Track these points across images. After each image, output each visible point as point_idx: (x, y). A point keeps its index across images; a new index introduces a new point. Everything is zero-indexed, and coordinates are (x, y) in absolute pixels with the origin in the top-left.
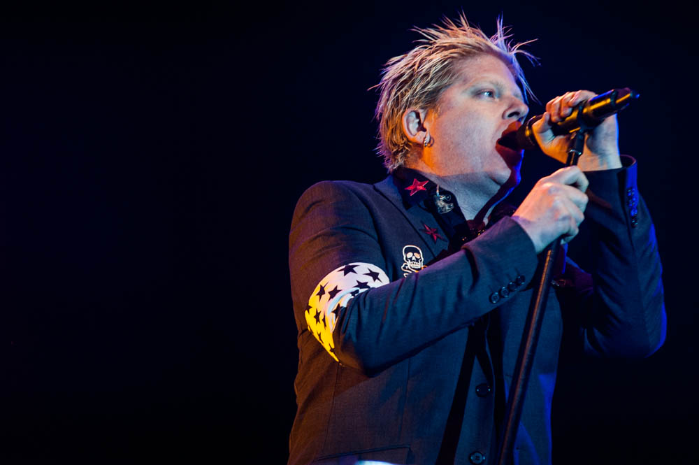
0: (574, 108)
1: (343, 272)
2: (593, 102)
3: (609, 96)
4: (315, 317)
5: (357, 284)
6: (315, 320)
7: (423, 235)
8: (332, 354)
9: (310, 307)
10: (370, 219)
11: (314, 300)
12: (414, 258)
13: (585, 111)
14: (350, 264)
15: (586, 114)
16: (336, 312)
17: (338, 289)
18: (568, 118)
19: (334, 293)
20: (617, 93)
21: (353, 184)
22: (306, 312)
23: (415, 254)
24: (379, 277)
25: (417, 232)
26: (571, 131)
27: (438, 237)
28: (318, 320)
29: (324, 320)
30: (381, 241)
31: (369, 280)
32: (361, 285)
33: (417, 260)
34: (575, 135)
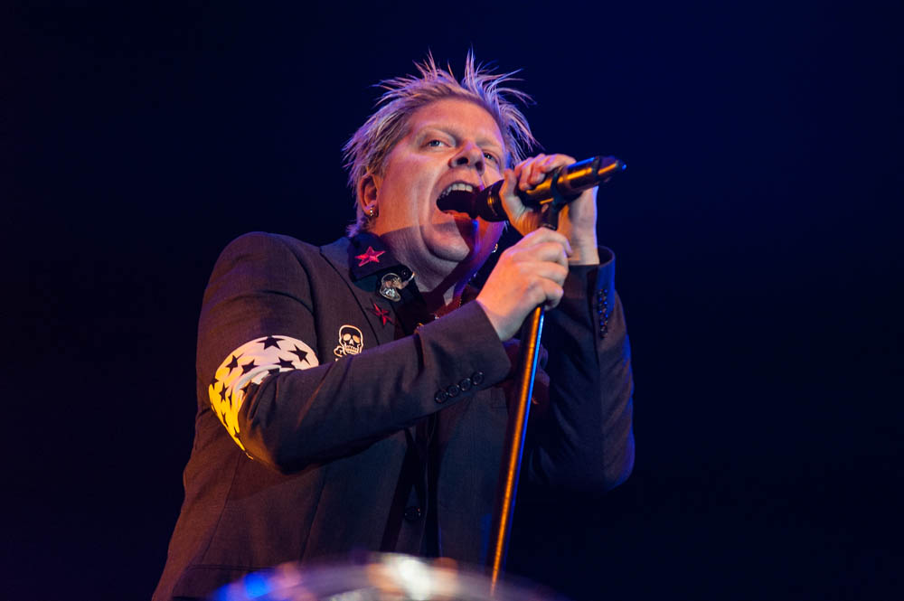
0: (548, 175)
1: (263, 344)
2: (571, 169)
3: (590, 165)
4: (220, 393)
5: (279, 361)
6: (220, 397)
7: (370, 316)
8: (237, 440)
9: (217, 381)
10: (307, 286)
11: (222, 372)
12: (351, 342)
13: (561, 180)
14: (274, 337)
15: (563, 184)
16: (245, 389)
17: (255, 364)
18: (539, 187)
19: (248, 368)
20: (600, 162)
21: (293, 241)
22: (211, 386)
23: (354, 337)
24: (307, 357)
25: (362, 310)
26: (542, 202)
27: (388, 321)
28: (223, 398)
29: (230, 398)
30: (315, 314)
31: (295, 359)
32: (284, 363)
33: (355, 345)
34: (546, 207)
